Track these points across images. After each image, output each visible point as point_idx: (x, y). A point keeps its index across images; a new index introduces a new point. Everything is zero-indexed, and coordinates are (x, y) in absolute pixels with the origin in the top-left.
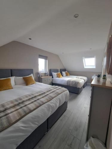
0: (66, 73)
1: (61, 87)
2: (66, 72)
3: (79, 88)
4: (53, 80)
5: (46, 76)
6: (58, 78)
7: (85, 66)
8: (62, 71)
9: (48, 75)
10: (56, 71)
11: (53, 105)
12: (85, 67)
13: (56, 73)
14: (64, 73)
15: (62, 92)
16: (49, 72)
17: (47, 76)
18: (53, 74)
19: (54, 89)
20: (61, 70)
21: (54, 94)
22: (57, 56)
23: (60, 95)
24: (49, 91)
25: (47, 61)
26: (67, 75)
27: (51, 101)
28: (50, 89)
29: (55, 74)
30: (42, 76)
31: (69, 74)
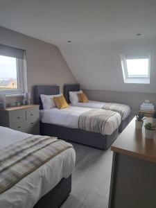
0: (78, 95)
1: (55, 139)
2: (81, 92)
3: (106, 136)
4: (41, 115)
5: (22, 104)
6: (56, 110)
7: (127, 78)
8: (68, 89)
9: (29, 102)
10: (52, 90)
11: (20, 199)
12: (126, 81)
13: (52, 96)
14: (73, 95)
15: (52, 154)
16: (30, 94)
17: (26, 104)
18: (43, 100)
19: (31, 147)
20: (65, 87)
21: (26, 166)
22: (54, 49)
23: (44, 167)
24: (17, 154)
25: (25, 61)
26: (81, 101)
27: (12, 190)
28: (19, 147)
29: (47, 99)
30: (9, 106)
31: (85, 99)
